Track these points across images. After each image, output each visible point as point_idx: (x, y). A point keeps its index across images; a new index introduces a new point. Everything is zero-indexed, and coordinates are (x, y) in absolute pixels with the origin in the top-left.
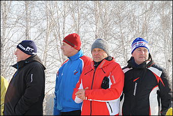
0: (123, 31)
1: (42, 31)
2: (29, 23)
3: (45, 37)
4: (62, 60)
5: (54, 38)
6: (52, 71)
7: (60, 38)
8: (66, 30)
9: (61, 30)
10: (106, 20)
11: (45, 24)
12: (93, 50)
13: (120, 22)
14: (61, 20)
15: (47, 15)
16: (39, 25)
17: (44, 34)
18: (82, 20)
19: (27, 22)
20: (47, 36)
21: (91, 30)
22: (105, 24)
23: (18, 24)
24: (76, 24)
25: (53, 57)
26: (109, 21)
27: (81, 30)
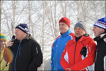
0: (97, 14)
1: (40, 16)
2: (31, 11)
3: (42, 20)
4: (54, 36)
5: (48, 21)
6: (48, 44)
7: (52, 20)
8: (57, 15)
9: (53, 15)
10: (85, 7)
11: (42, 11)
12: (75, 28)
13: (95, 8)
14: (53, 8)
15: (43, 5)
16: (38, 12)
17: (41, 18)
18: (67, 7)
19: (30, 10)
20: (44, 20)
21: (75, 14)
22: (84, 10)
23: (24, 12)
24: (64, 11)
25: (48, 34)
26: (87, 7)
27: (67, 14)
